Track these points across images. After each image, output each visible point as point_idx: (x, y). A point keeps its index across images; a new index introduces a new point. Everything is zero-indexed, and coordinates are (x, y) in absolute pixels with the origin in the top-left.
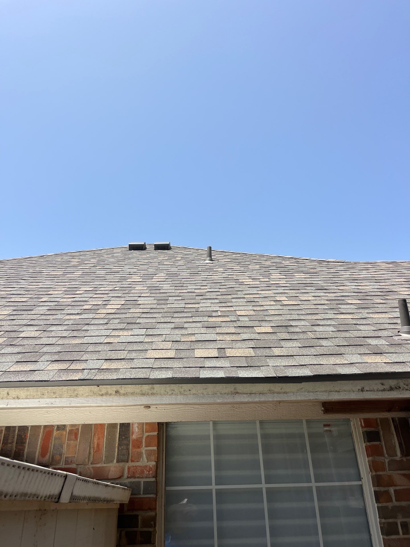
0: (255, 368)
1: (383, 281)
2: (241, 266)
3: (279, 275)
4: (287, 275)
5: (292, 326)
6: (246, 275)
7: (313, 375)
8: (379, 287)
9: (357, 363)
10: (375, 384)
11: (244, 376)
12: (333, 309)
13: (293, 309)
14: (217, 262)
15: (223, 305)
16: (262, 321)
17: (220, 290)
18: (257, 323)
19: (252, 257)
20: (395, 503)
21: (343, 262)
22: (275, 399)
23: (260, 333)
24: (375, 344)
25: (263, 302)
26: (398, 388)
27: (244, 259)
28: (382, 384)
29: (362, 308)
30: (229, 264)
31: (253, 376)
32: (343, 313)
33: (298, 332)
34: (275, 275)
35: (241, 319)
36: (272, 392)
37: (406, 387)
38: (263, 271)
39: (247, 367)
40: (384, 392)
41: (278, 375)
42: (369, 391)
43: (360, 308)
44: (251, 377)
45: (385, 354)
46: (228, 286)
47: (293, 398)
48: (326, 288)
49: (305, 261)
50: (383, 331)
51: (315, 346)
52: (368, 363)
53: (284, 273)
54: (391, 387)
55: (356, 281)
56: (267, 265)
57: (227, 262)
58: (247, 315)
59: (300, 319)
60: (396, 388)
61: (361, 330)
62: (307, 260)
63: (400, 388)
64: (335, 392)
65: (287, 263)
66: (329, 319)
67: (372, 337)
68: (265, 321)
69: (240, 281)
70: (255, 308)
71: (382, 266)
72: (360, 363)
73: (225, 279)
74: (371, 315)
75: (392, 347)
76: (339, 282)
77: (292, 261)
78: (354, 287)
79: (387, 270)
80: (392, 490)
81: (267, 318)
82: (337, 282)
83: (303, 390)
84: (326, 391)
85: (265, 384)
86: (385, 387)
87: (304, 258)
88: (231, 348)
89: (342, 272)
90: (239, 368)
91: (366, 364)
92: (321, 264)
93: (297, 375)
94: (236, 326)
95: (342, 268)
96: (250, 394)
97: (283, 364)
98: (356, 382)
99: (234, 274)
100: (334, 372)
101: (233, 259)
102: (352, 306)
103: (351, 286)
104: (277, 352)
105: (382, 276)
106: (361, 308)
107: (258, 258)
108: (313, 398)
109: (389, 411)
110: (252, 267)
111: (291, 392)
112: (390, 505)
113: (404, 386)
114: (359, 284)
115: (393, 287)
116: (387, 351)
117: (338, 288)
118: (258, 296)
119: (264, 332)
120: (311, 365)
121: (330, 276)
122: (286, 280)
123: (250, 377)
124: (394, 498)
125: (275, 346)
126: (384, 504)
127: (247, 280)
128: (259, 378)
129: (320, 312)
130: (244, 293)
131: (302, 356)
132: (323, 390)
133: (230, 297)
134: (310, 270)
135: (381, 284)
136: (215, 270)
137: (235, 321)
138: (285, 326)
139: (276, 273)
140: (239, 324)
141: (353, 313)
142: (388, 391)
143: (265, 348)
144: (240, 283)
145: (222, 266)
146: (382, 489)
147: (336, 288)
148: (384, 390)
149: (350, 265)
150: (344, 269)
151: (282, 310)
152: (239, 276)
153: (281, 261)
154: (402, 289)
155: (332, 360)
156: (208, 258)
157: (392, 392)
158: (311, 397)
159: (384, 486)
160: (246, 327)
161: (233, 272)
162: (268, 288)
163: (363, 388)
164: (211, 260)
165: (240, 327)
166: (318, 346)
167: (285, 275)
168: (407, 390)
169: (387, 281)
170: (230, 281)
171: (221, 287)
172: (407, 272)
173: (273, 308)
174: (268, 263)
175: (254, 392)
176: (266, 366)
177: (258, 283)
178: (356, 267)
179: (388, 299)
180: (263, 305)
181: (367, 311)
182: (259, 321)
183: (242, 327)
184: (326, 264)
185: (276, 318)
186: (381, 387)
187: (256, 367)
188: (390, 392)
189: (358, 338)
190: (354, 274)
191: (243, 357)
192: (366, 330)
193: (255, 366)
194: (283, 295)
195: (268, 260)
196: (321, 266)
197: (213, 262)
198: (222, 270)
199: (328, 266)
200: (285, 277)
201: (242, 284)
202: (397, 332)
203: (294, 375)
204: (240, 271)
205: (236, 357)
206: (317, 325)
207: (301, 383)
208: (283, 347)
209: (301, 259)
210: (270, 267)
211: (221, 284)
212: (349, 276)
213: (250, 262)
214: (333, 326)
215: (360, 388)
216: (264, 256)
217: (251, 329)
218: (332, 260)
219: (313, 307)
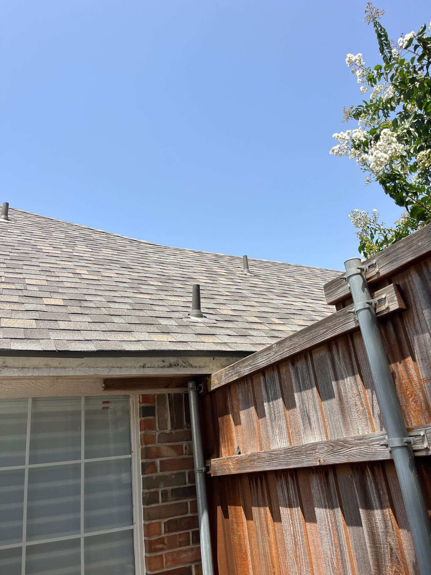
0: (33, 340)
1: (187, 268)
2: (43, 231)
3: (85, 247)
4: (94, 248)
5: (86, 300)
6: (47, 243)
7: (96, 350)
8: (182, 273)
9: (143, 341)
10: (156, 361)
11: (17, 349)
12: (134, 288)
13: (92, 283)
14: (14, 222)
15: (11, 271)
16: (54, 292)
17: (11, 254)
18: (47, 294)
19: (58, 224)
20: (159, 473)
21: (154, 245)
22: (51, 375)
23: (48, 305)
24: (166, 324)
25: (60, 273)
26: (177, 365)
27: (49, 224)
28: (163, 361)
29: (162, 290)
30: (29, 227)
31: (29, 349)
32: (143, 293)
33: (91, 307)
34: (81, 248)
35: (29, 288)
36: (48, 367)
37: (184, 365)
38: (67, 241)
39: (24, 339)
40: (163, 369)
41: (58, 349)
42: (150, 367)
43: (159, 290)
44: (26, 350)
45: (172, 334)
46: (21, 251)
47: (71, 373)
48: (131, 267)
49: (116, 237)
50: (175, 313)
51: (106, 322)
52: (154, 341)
53: (91, 246)
54: (170, 364)
55: (162, 265)
56: (74, 235)
57: (27, 225)
58: (37, 285)
59: (97, 295)
60: (175, 365)
61: (155, 310)
62: (119, 236)
63: (178, 365)
64: (117, 368)
65: (97, 236)
66: (127, 297)
67: (164, 317)
68: (58, 292)
69: (38, 247)
70: (49, 279)
71: (189, 254)
72: (147, 341)
73: (20, 242)
74: (168, 298)
75: (180, 327)
76: (146, 263)
77: (102, 235)
78: (159, 270)
79: (192, 259)
80: (158, 461)
81: (60, 290)
82: (144, 262)
83: (84, 365)
84: (107, 367)
85: (42, 358)
86: (165, 364)
87: (116, 235)
88: (8, 318)
89: (151, 254)
90: (14, 340)
91: (152, 342)
92: (132, 243)
93: (79, 350)
94: (21, 295)
95: (151, 250)
96: (22, 368)
97: (67, 338)
98: (139, 358)
99: (33, 239)
100: (119, 349)
101: (36, 222)
102: (152, 287)
103: (156, 269)
104: (62, 325)
105: (187, 263)
106: (161, 290)
107: (66, 227)
108: (94, 374)
109: (167, 387)
110: (57, 235)
111: (70, 367)
112: (154, 475)
113: (183, 363)
114: (165, 268)
115: (194, 274)
116: (174, 331)
117: (144, 268)
118: (55, 266)
119: (53, 304)
120: (97, 340)
121: (138, 256)
122: (92, 253)
123: (24, 350)
124: (159, 469)
125: (62, 320)
126: (149, 475)
127: (46, 248)
128: (35, 351)
129: (119, 289)
130: (39, 261)
131: (90, 331)
132: (105, 365)
133: (21, 263)
134: (120, 247)
135: (184, 270)
136: (9, 231)
137: (22, 290)
138: (79, 300)
139: (83, 245)
140: (25, 293)
141: (152, 294)
142: (168, 367)
143: (50, 320)
144: (38, 250)
145: (20, 228)
146: (149, 461)
147: (141, 268)
148: (164, 367)
149: (160, 249)
150: (153, 252)
151: (80, 284)
152: (38, 242)
153: (91, 234)
154: (201, 277)
155: (120, 337)
156: (3, 216)
157: (171, 369)
158: (92, 372)
159: (152, 458)
160: (33, 297)
161: (32, 236)
162: (69, 259)
163: (145, 365)
164: (7, 219)
165: (26, 296)
166: (109, 322)
167: (92, 248)
168: (184, 367)
169: (190, 268)
170: (25, 246)
171: (13, 251)
172: (209, 262)
173: (70, 280)
174: (76, 233)
175: (27, 366)
176: (47, 339)
177: (60, 252)
178: (166, 251)
179: (187, 284)
180: (59, 276)
181: (165, 293)
182: (50, 292)
183: (28, 296)
184: (138, 244)
185: (71, 291)
186: (162, 364)
187: (35, 340)
188: (169, 368)
189: (150, 318)
190: (162, 257)
191: (21, 328)
192: (160, 311)
193: (34, 339)
194: (84, 268)
195: (77, 230)
196: (131, 245)
197: (9, 222)
198: (19, 232)
199: (139, 246)
200: (91, 250)
201: (40, 251)
202: (187, 315)
203: (76, 350)
204: (40, 237)
205: (13, 328)
206: (113, 302)
207: (83, 358)
208: (71, 321)
209: (112, 235)
210: (77, 237)
211: (13, 248)
212: (157, 259)
213: (55, 229)
214: (130, 304)
215: (142, 365)
216: (73, 225)
217: (38, 300)
218: (144, 241)
219: (114, 284)
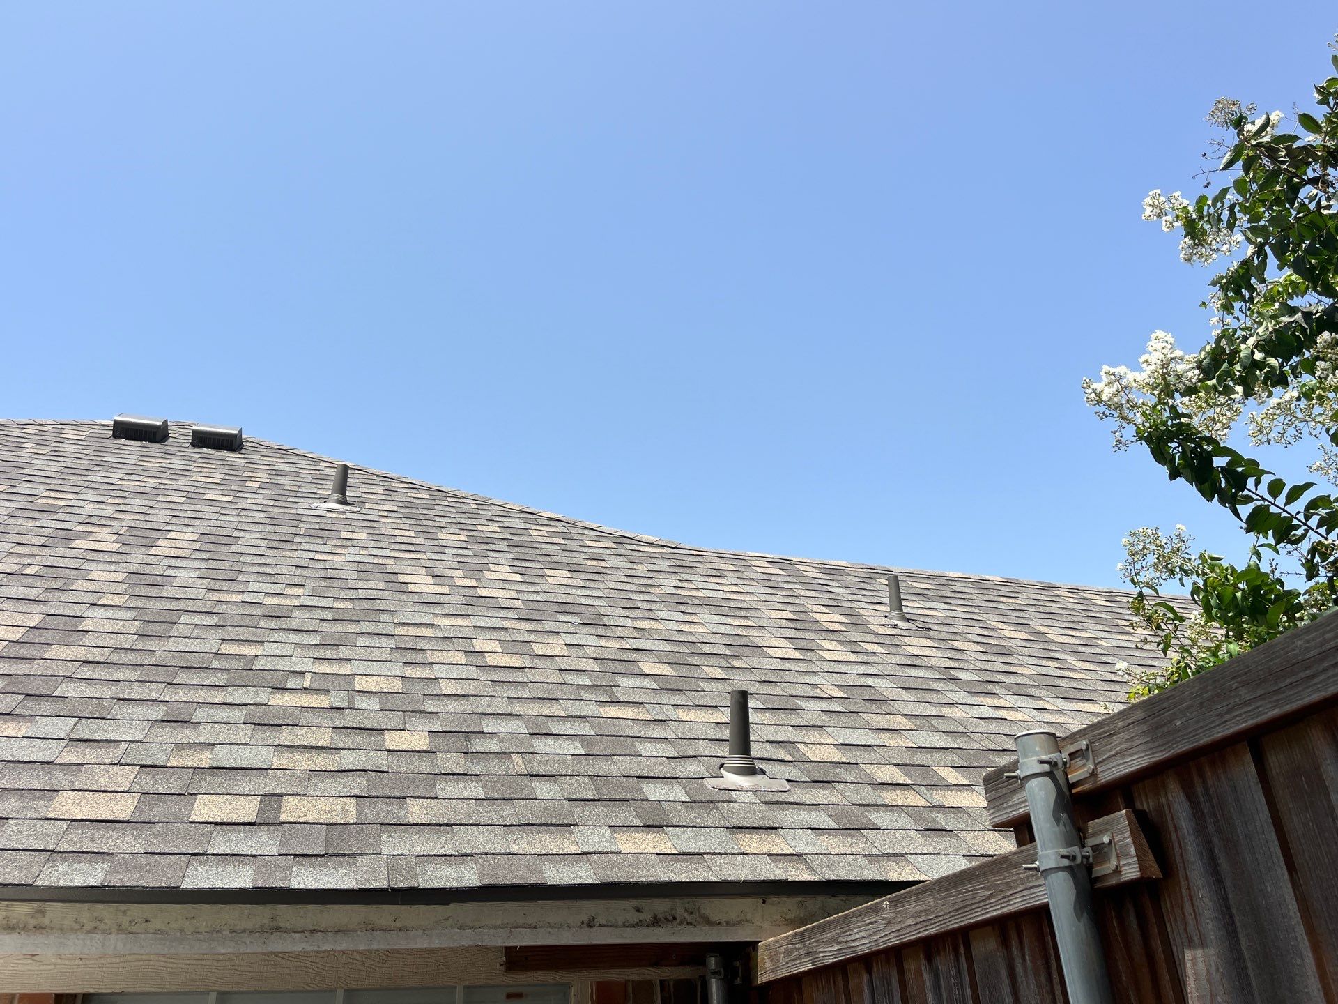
0: (342, 859)
1: (743, 613)
2: (419, 528)
3: (508, 569)
4: (529, 571)
5: (483, 734)
6: (423, 563)
7: (479, 885)
8: (729, 630)
9: (595, 853)
10: (620, 909)
11: (302, 887)
12: (601, 686)
13: (504, 679)
14: (358, 509)
15: (328, 653)
16: (413, 712)
17: (336, 605)
18: (396, 720)
19: (458, 505)
21: (674, 548)
22: (377, 946)
23: (393, 751)
24: (659, 799)
25: (436, 652)
26: (670, 919)
27: (436, 507)
28: (637, 910)
29: (668, 690)
30: (390, 520)
31: (329, 886)
33: (491, 753)
34: (499, 570)
35: (361, 702)
36: (368, 927)
37: (689, 918)
38: (470, 553)
39: (323, 856)
40: (641, 930)
41: (393, 884)
42: (605, 926)
43: (662, 689)
44: (321, 890)
45: (668, 829)
46: (361, 594)
47: (422, 943)
48: (607, 621)
49: (586, 532)
50: (687, 763)
51: (515, 799)
52: (620, 853)
53: (523, 564)
54: (655, 916)
55: (683, 608)
56: (489, 535)
57: (386, 514)
58: (378, 693)
59: (509, 714)
60: (667, 919)
61: (641, 756)
62: (592, 529)
63: (675, 919)
64: (527, 928)
65: (538, 533)
66: (580, 717)
67: (658, 778)
68: (422, 712)
69: (401, 578)
70: (409, 672)
71: (757, 569)
72: (604, 853)
73: (362, 568)
74: (682, 714)
75: (691, 808)
76: (647, 606)
77: (554, 530)
78: (672, 625)
79: (763, 583)
81: (429, 706)
82: (639, 605)
83: (450, 922)
84: (503, 927)
85: (354, 907)
86: (642, 917)
87: (587, 524)
88: (300, 795)
89: (663, 575)
90: (301, 859)
91: (615, 857)
92: (620, 546)
93: (443, 886)
94: (338, 723)
95: (662, 565)
96: (311, 931)
97: (419, 850)
98: (580, 904)
99: (392, 554)
101: (407, 504)
102: (646, 683)
103: (666, 622)
105: (747, 597)
106: (666, 689)
107: (474, 511)
108: (472, 943)
110: (449, 537)
111: (417, 928)
114: (688, 618)
116: (676, 821)
117: (637, 624)
118: (429, 632)
119: (404, 747)
120: (487, 854)
121: (628, 587)
122: (519, 587)
123: (318, 890)
125: (416, 795)
127: (418, 579)
128: (340, 890)
129: (565, 694)
130: (395, 621)
133: (354, 628)
134: (589, 563)
135: (736, 622)
136: (343, 535)
137: (343, 709)
138: (465, 732)
139: (502, 561)
140: (350, 719)
141: (641, 703)
142: (649, 925)
143: (389, 797)
144: (397, 587)
145: (369, 524)
147: (630, 623)
148: (639, 924)
149: (686, 558)
150: (668, 569)
151: (476, 682)
152: (404, 562)
153: (528, 526)
154: (775, 642)
156: (336, 497)
157: (657, 929)
158: (467, 939)
161: (392, 546)
162: (464, 610)
163: (594, 918)
164: (344, 502)
165: (348, 728)
166: (522, 798)
167: (524, 571)
169: (753, 613)
170: (372, 576)
171: (343, 594)
172: (803, 593)
173: (456, 673)
174: (494, 528)
175: (322, 927)
176: (373, 854)
177: (445, 590)
178: (699, 565)
179: (734, 667)
180: (431, 664)
181: (675, 699)
182: (405, 712)
183: (353, 728)
184: (634, 547)
185: (452, 706)
186: (633, 917)
187: (346, 858)
188: (652, 927)
189: (625, 779)
190: (687, 585)
191: (321, 824)
192: (653, 756)
193: (345, 855)
194: (495, 635)
195: (497, 519)
196: (619, 552)
197: (348, 508)
198: (364, 536)
199: (636, 554)
200: (519, 578)
201: (402, 588)
204: (411, 548)
205: (305, 823)
206: (545, 734)
207: (448, 904)
208: (436, 798)
209: (578, 527)
210: (495, 541)
211: (343, 584)
212: (673, 591)
213: (449, 520)
214: (583, 738)
215: (586, 918)
216: (491, 505)
217: (374, 737)
218: (651, 539)
219: (556, 678)
